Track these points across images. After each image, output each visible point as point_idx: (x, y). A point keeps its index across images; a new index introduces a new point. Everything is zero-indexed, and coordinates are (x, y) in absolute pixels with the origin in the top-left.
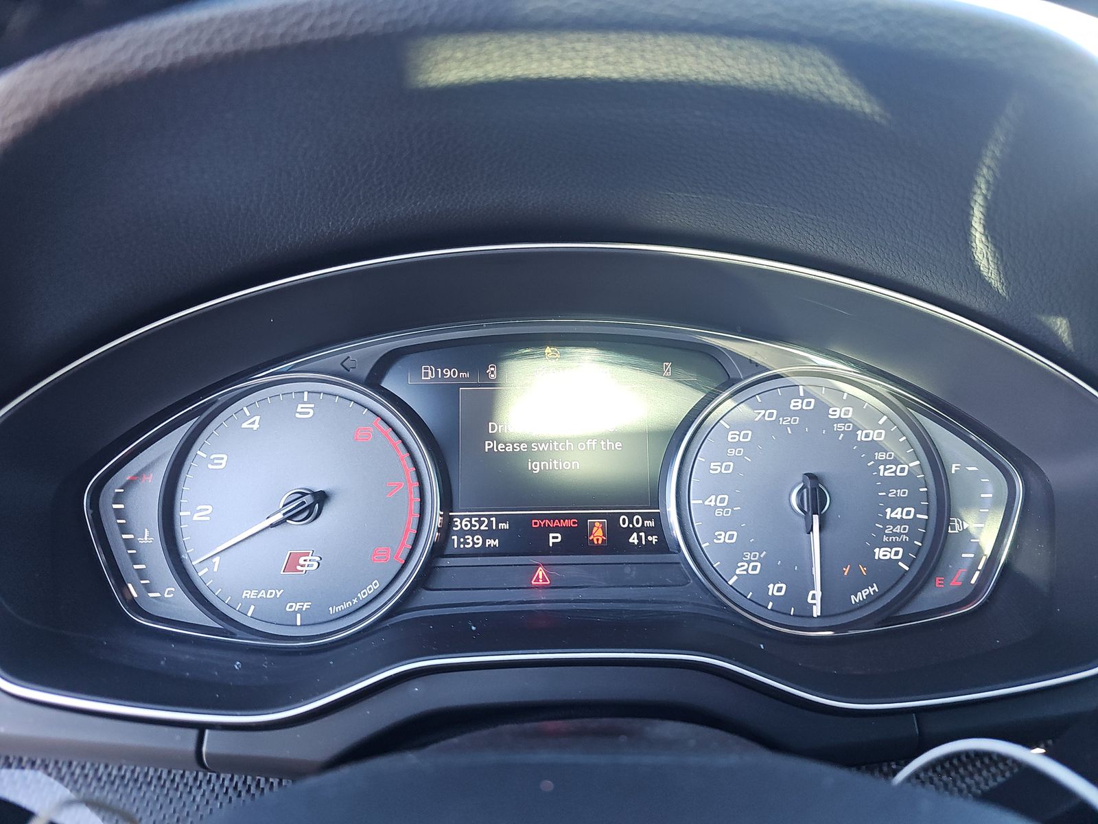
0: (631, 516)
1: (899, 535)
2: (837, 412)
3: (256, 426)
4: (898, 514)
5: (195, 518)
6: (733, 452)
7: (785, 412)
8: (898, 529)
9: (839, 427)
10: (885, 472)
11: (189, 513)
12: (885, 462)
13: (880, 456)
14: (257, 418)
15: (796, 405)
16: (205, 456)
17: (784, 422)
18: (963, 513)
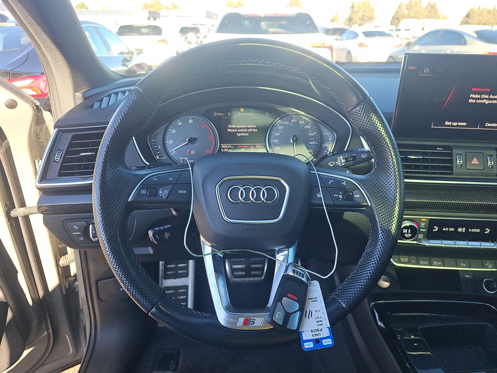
0: (259, 145)
1: (312, 147)
2: (300, 122)
3: (181, 124)
4: (312, 143)
5: (170, 143)
6: (279, 131)
7: (290, 122)
8: (312, 146)
9: (301, 125)
10: (310, 134)
11: (168, 142)
12: (310, 133)
13: (309, 131)
14: (181, 123)
15: (293, 121)
16: (171, 130)
17: (290, 124)
18: (325, 143)
